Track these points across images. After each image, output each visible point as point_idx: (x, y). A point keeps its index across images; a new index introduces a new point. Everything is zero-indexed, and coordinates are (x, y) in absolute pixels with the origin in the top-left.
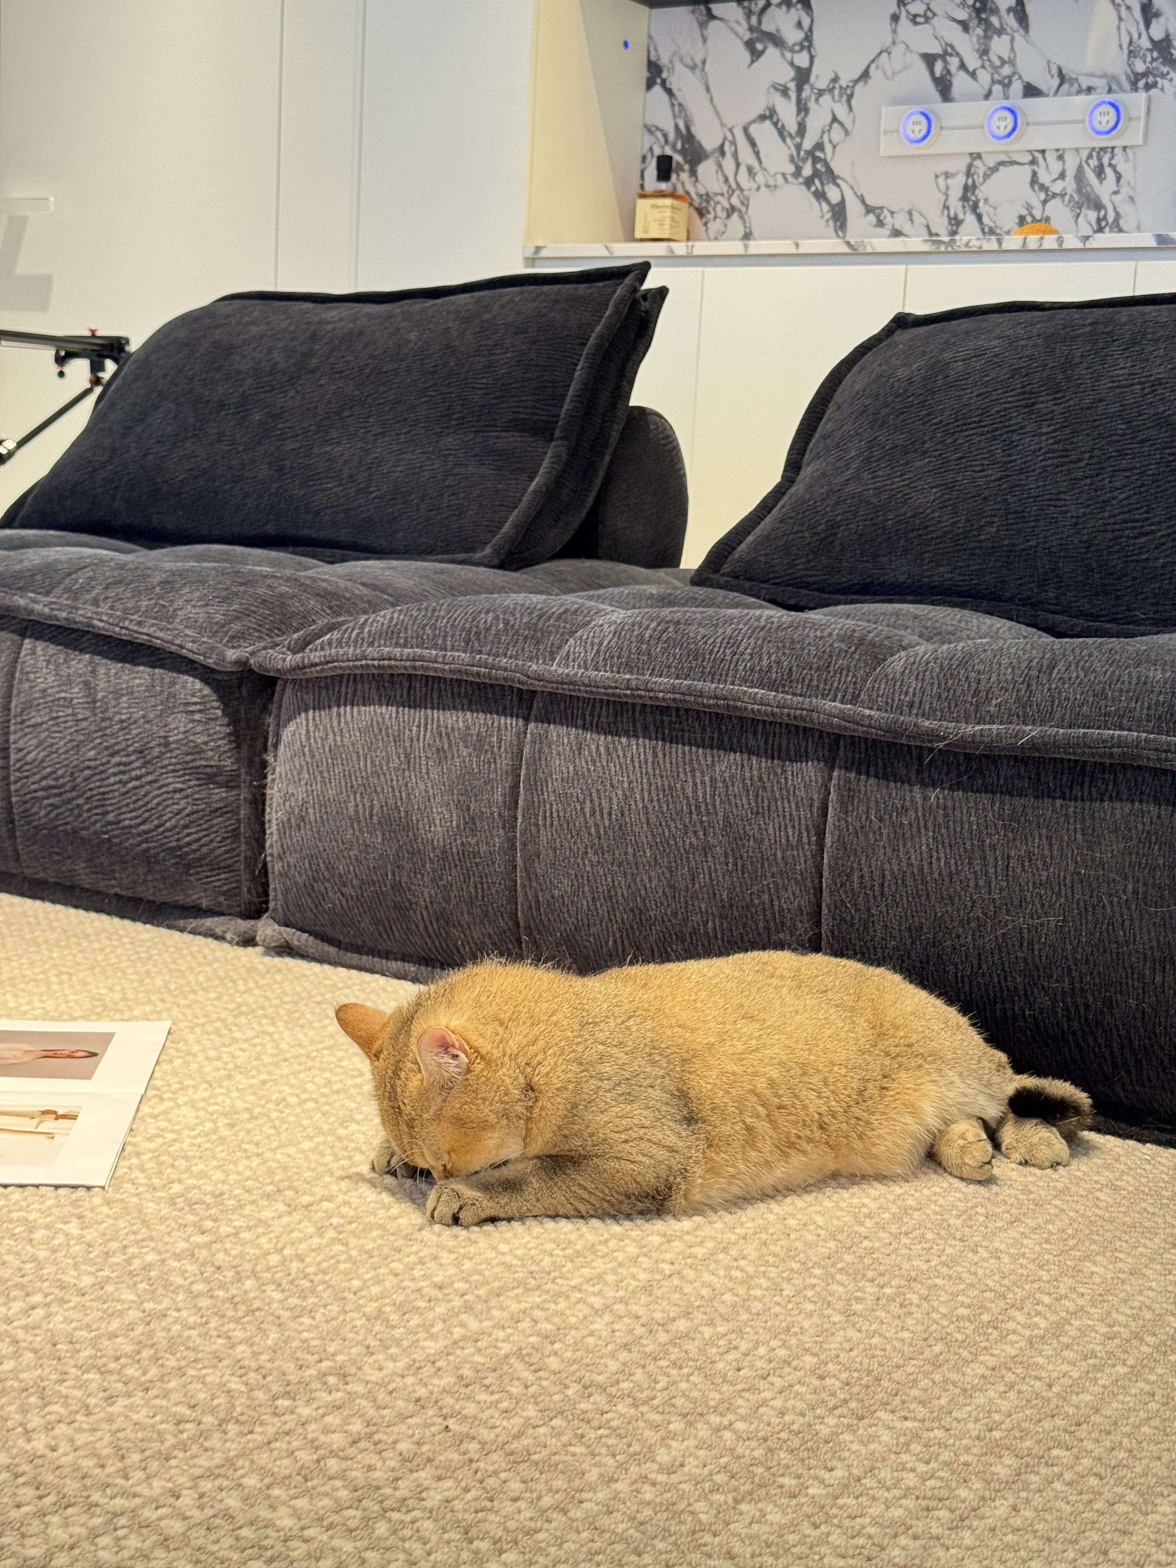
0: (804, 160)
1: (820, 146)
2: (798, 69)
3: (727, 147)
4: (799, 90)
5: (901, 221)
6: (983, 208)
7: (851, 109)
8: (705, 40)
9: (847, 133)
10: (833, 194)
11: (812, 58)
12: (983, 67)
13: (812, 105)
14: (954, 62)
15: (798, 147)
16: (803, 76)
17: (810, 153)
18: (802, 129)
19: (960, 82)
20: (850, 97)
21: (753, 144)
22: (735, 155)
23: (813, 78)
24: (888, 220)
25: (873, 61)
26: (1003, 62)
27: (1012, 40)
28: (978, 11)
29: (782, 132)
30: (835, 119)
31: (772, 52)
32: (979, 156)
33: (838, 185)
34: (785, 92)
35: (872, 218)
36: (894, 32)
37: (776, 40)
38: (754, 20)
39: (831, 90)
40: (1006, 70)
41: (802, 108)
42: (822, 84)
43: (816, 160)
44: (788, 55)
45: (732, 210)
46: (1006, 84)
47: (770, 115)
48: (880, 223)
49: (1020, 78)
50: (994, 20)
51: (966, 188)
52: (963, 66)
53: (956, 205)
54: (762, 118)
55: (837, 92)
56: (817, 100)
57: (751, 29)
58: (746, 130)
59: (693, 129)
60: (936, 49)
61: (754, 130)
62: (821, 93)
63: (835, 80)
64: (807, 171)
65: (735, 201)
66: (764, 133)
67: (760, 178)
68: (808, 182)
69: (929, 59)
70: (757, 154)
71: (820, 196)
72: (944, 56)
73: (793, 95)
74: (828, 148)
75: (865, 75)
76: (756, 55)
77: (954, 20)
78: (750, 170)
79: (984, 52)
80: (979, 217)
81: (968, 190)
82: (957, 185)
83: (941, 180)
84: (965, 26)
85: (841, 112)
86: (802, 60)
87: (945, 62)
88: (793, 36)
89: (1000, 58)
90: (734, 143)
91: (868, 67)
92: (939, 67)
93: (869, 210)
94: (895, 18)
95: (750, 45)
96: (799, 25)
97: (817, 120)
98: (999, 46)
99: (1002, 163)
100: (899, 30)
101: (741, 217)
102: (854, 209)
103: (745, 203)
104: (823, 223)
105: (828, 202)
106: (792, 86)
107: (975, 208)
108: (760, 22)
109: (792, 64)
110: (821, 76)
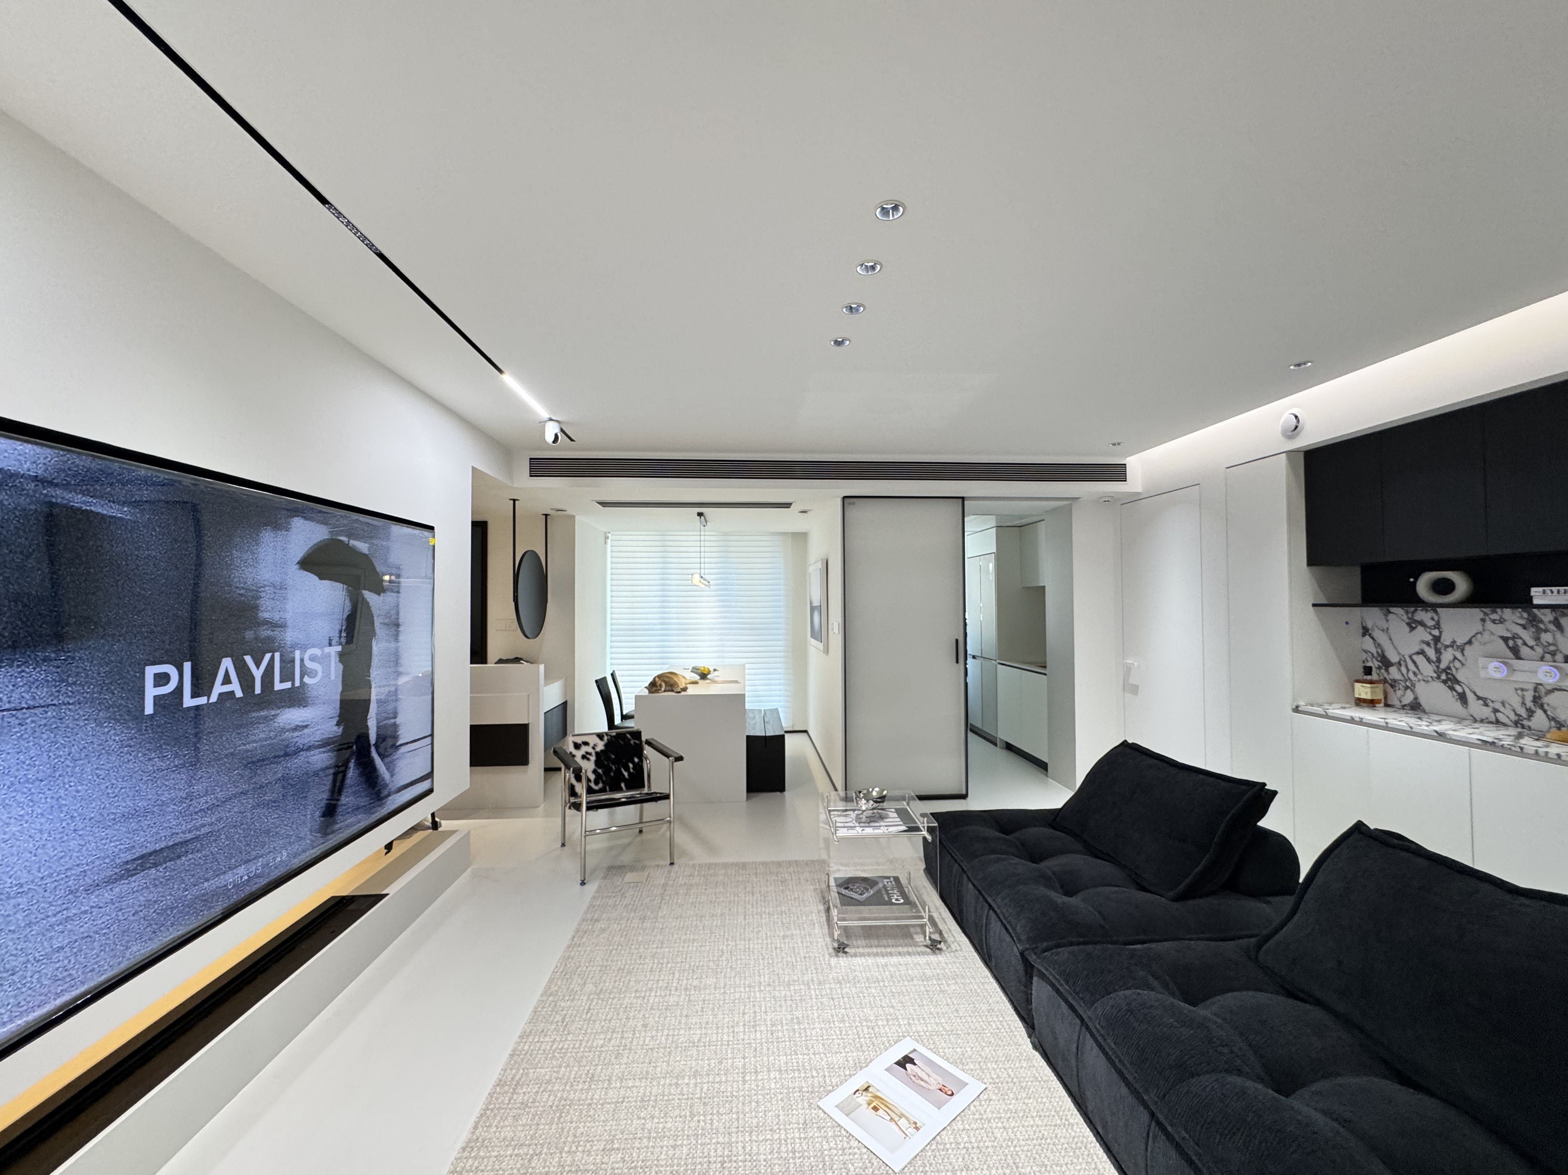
0: (1441, 672)
1: (1449, 668)
2: (1434, 636)
3: (1402, 662)
4: (1436, 644)
5: (1498, 706)
6: (1546, 707)
7: (1463, 655)
8: (1387, 621)
9: (1463, 664)
10: (1459, 688)
11: (1441, 632)
12: (1537, 645)
13: (1442, 651)
14: (1519, 642)
15: (1438, 667)
16: (1437, 639)
17: (1444, 670)
18: (1439, 660)
19: (1524, 651)
20: (1462, 651)
21: (1414, 662)
22: (1407, 667)
23: (1442, 640)
24: (1491, 704)
25: (1474, 636)
26: (1549, 644)
27: (1554, 636)
28: (1531, 621)
29: (1429, 660)
30: (1455, 658)
31: (1420, 629)
32: (1541, 684)
33: (1461, 685)
34: (1428, 644)
35: (1481, 702)
36: (1483, 626)
37: (1422, 624)
38: (1410, 615)
39: (1452, 646)
40: (1552, 648)
41: (1438, 652)
42: (1448, 643)
43: (1447, 674)
44: (1428, 630)
45: (1407, 688)
46: (1553, 654)
47: (1422, 652)
48: (1486, 705)
49: (1561, 652)
50: (1542, 626)
51: (1534, 697)
52: (1525, 644)
53: (1529, 704)
54: (1418, 653)
55: (1455, 647)
56: (1445, 650)
57: (1409, 618)
58: (1410, 657)
59: (1386, 654)
60: (1509, 635)
61: (1415, 657)
62: (1447, 647)
63: (1454, 642)
64: (1444, 677)
65: (1408, 684)
66: (1420, 659)
67: (1419, 676)
68: (1445, 682)
69: (1505, 639)
70: (1417, 667)
71: (1452, 689)
72: (1513, 638)
73: (1433, 646)
74: (1454, 669)
75: (1470, 642)
76: (1412, 629)
77: (1517, 624)
78: (1415, 673)
79: (1537, 639)
80: (1545, 711)
81: (1536, 699)
82: (1529, 696)
83: (1519, 692)
84: (1524, 627)
85: (1459, 655)
86: (1436, 632)
87: (1515, 642)
88: (1431, 623)
89: (1548, 642)
90: (1405, 661)
91: (1471, 639)
92: (1511, 643)
93: (1479, 698)
94: (1483, 620)
95: (1408, 624)
96: (1433, 619)
97: (1447, 656)
98: (1546, 637)
99: (1556, 689)
100: (1485, 625)
101: (1412, 691)
102: (1470, 696)
103: (1413, 685)
104: (1454, 699)
105: (1456, 691)
106: (1432, 642)
107: (1542, 707)
108: (1413, 616)
109: (1430, 634)
110: (1446, 639)
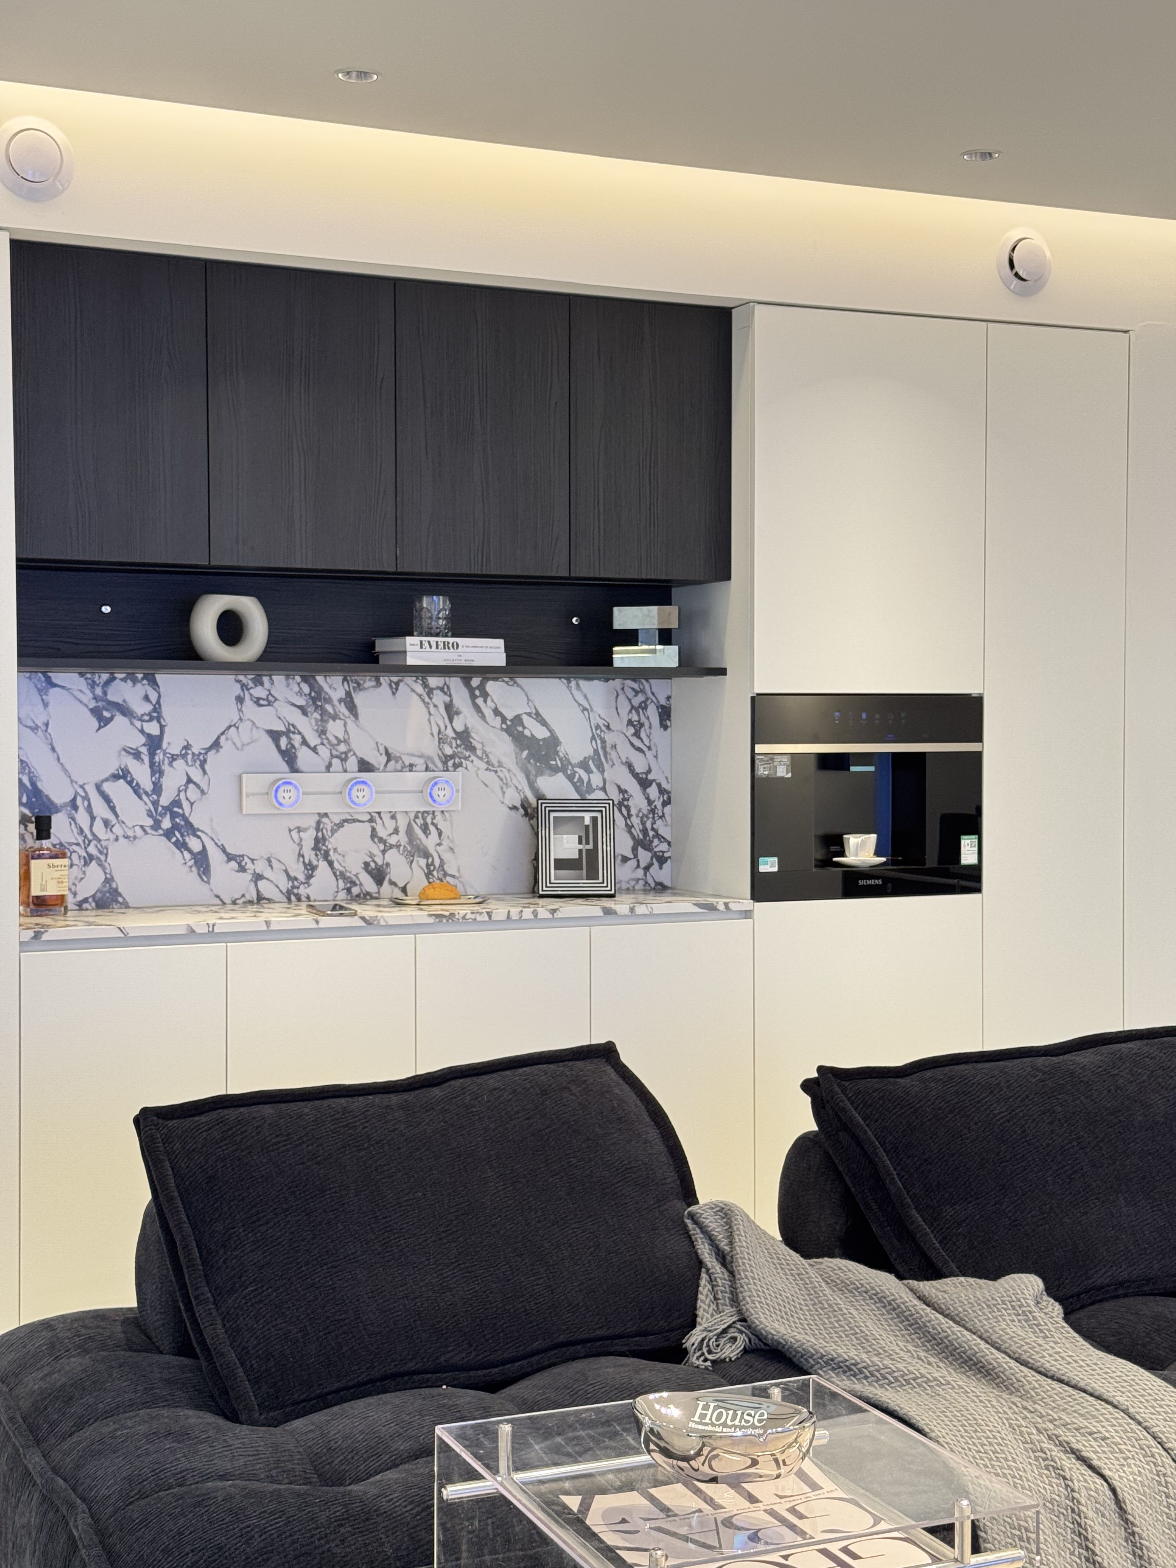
0: (163, 815)
1: (177, 803)
2: (149, 736)
3: (79, 801)
4: (152, 755)
5: (261, 867)
6: (333, 856)
7: (205, 772)
8: (46, 705)
9: (203, 792)
10: (194, 844)
11: (162, 728)
12: (322, 744)
13: (166, 767)
14: (297, 739)
15: (155, 803)
16: (154, 743)
17: (168, 809)
18: (157, 788)
19: (303, 755)
20: (203, 763)
21: (107, 799)
22: (89, 809)
23: (164, 745)
24: (249, 865)
25: (223, 733)
26: (339, 742)
27: (345, 725)
28: (314, 700)
29: (137, 790)
30: (190, 781)
31: (120, 720)
32: (326, 815)
33: (199, 837)
34: (137, 755)
35: (233, 865)
36: (240, 710)
37: (124, 710)
38: (99, 691)
39: (184, 756)
40: (342, 748)
41: (156, 770)
42: (175, 750)
43: (174, 815)
44: (138, 724)
45: (89, 859)
46: (344, 758)
47: (123, 775)
48: (242, 869)
49: (355, 754)
50: (329, 708)
51: (317, 840)
52: (305, 742)
53: (309, 854)
54: (116, 777)
55: (190, 757)
56: (170, 764)
57: (95, 698)
58: (98, 787)
59: (39, 785)
60: (281, 727)
61: (107, 787)
62: (174, 758)
63: (187, 747)
64: (166, 824)
65: (92, 849)
66: (118, 791)
67: (117, 830)
68: (168, 834)
69: (275, 736)
70: (113, 809)
71: (182, 846)
72: (287, 733)
73: (146, 759)
74: (186, 805)
75: (216, 745)
76: (103, 722)
77: (294, 705)
78: (106, 823)
79: (322, 732)
80: (331, 864)
81: (319, 843)
82: (309, 838)
83: (294, 834)
84: (303, 710)
85: (196, 774)
86: (153, 728)
87: (289, 739)
88: (142, 708)
89: (336, 738)
90: (86, 798)
91: (218, 738)
92: (283, 742)
93: (230, 858)
94: (240, 700)
95: (96, 712)
96: (147, 698)
97: (173, 780)
98: (335, 728)
99: (346, 821)
100: (244, 709)
101: (101, 865)
102: (215, 857)
103: (104, 851)
104: (186, 869)
105: (190, 851)
106: (144, 750)
107: (326, 856)
108: (105, 693)
109: (142, 731)
110: (172, 743)
